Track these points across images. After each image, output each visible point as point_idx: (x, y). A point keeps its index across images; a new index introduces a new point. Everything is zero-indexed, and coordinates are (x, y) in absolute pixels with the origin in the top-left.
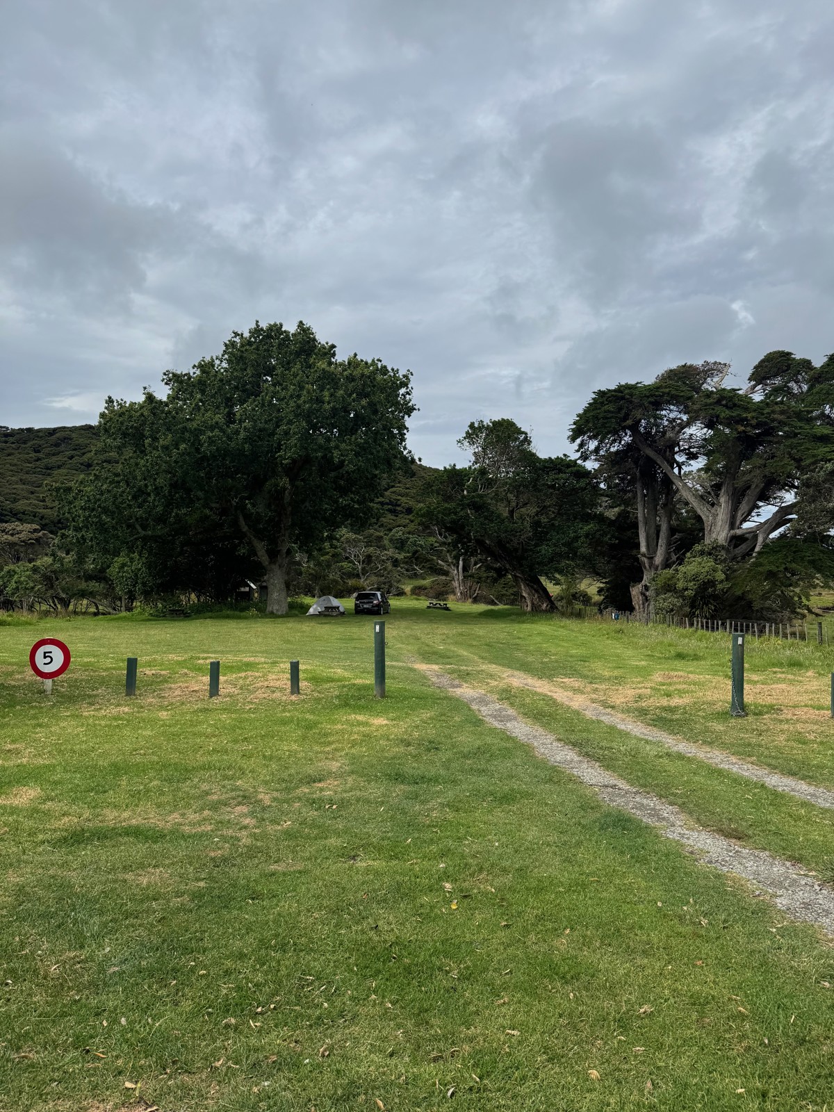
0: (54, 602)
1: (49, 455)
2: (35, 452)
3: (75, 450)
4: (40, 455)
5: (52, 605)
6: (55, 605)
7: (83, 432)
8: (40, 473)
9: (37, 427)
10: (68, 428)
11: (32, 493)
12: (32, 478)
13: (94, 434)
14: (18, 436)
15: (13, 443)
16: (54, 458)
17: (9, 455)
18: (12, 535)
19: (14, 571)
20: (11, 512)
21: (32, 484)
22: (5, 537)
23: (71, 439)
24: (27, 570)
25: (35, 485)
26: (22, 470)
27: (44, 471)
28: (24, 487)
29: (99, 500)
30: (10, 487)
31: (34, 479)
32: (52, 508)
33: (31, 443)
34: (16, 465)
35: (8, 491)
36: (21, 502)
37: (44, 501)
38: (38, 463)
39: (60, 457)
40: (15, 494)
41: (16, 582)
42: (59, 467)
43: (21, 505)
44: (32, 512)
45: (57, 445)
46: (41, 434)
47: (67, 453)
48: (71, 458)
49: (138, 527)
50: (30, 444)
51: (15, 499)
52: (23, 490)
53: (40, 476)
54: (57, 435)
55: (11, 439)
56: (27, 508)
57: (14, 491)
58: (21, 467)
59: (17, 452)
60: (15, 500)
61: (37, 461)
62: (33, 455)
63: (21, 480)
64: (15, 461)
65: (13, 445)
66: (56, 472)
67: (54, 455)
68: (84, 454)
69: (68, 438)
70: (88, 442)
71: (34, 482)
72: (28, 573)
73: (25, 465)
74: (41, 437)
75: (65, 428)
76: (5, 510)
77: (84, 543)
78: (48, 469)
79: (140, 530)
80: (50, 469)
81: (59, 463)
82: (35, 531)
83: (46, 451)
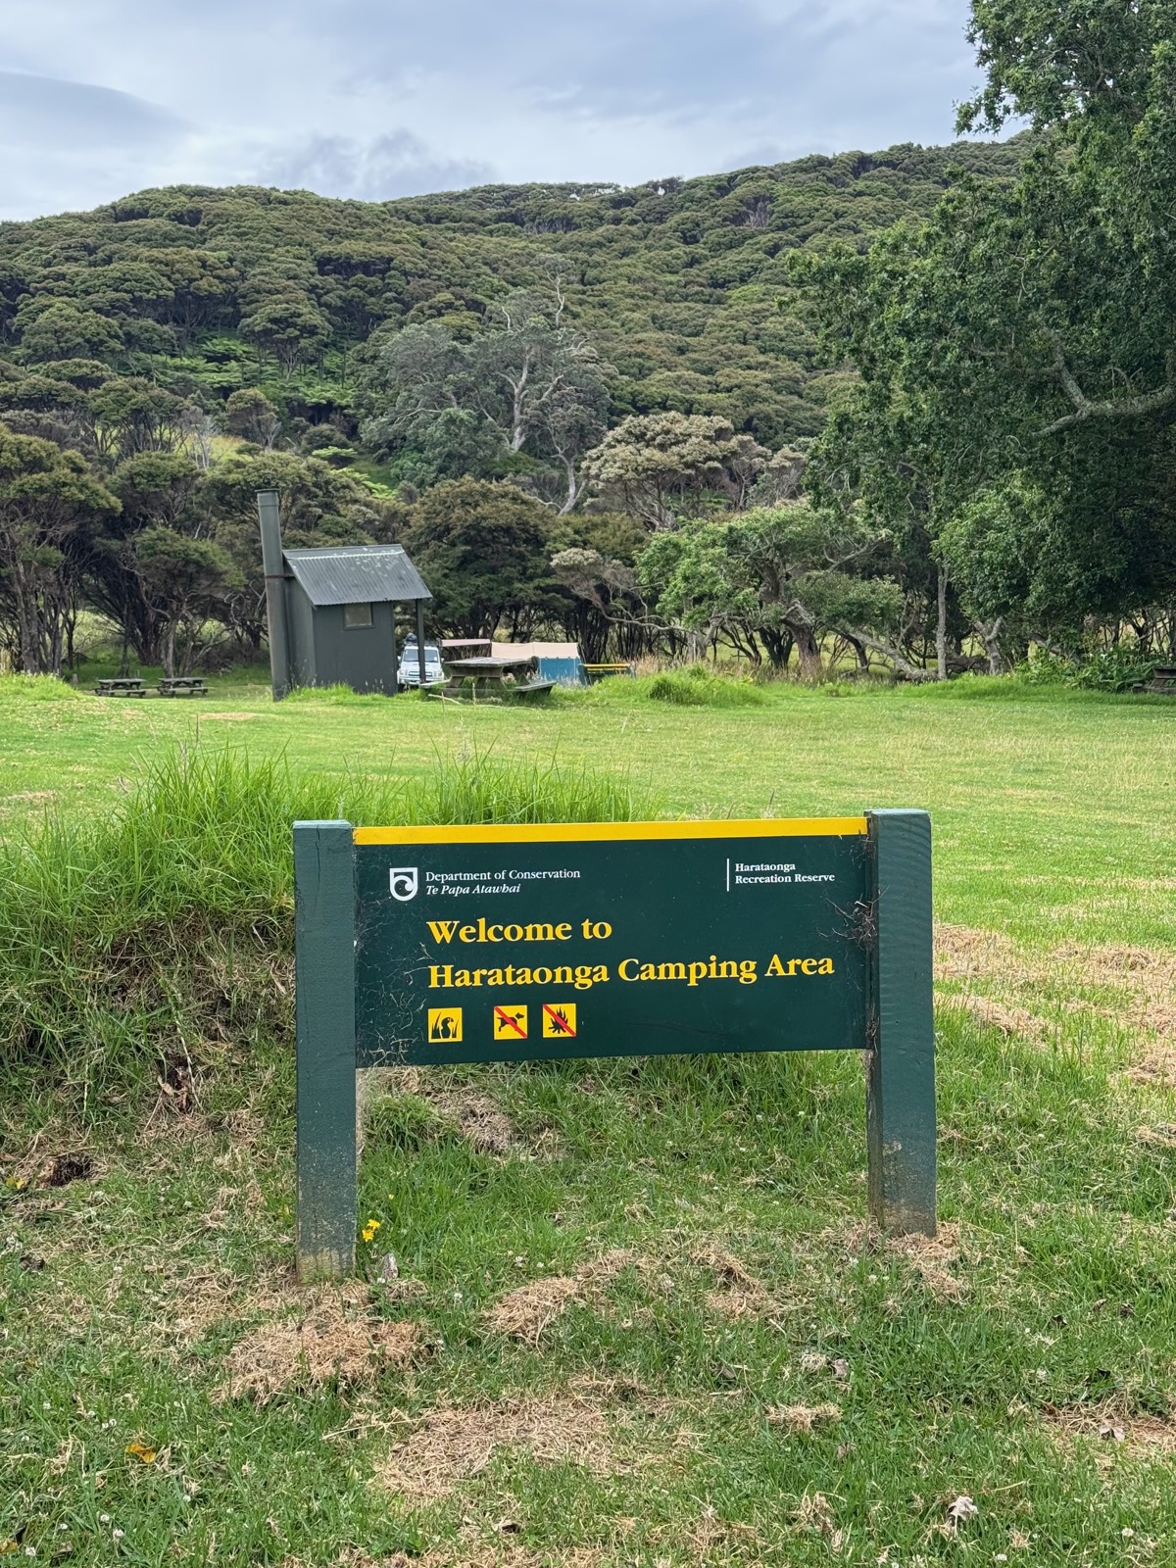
0: (750, 640)
1: (717, 248)
2: (687, 243)
3: (783, 228)
4: (699, 250)
5: (746, 645)
6: (754, 648)
7: (802, 177)
8: (696, 298)
9: (687, 177)
10: (766, 169)
11: (681, 351)
12: (681, 311)
13: (830, 180)
14: (644, 202)
15: (633, 222)
16: (732, 256)
17: (624, 254)
18: (662, 447)
19: (676, 546)
20: (633, 403)
21: (679, 326)
22: (647, 452)
23: (771, 199)
24: (714, 544)
25: (688, 330)
26: (655, 292)
27: (708, 291)
28: (660, 335)
29: (962, 295)
30: (629, 337)
31: (685, 314)
32: (729, 390)
33: (677, 218)
34: (640, 279)
35: (626, 348)
36: (656, 376)
37: (710, 371)
38: (694, 271)
39: (745, 253)
40: (639, 355)
41: (686, 579)
42: (743, 279)
43: (655, 384)
44: (682, 401)
45: (738, 219)
46: (699, 193)
47: (763, 239)
48: (773, 251)
49: (1072, 386)
50: (673, 220)
51: (641, 368)
52: (659, 343)
53: (699, 306)
54: (739, 191)
55: (629, 212)
56: (671, 392)
57: (640, 348)
58: (652, 284)
59: (643, 244)
60: (642, 373)
61: (690, 265)
62: (681, 250)
63: (654, 318)
64: (639, 271)
65: (634, 229)
66: (735, 293)
67: (730, 247)
68: (804, 238)
69: (764, 199)
70: (816, 204)
71: (684, 323)
72: (718, 550)
73: (661, 278)
74: (701, 199)
75: (756, 170)
76: (621, 398)
77: (904, 445)
78: (715, 285)
79: (1078, 398)
80: (722, 286)
81: (744, 268)
82: (721, 434)
83: (712, 236)
